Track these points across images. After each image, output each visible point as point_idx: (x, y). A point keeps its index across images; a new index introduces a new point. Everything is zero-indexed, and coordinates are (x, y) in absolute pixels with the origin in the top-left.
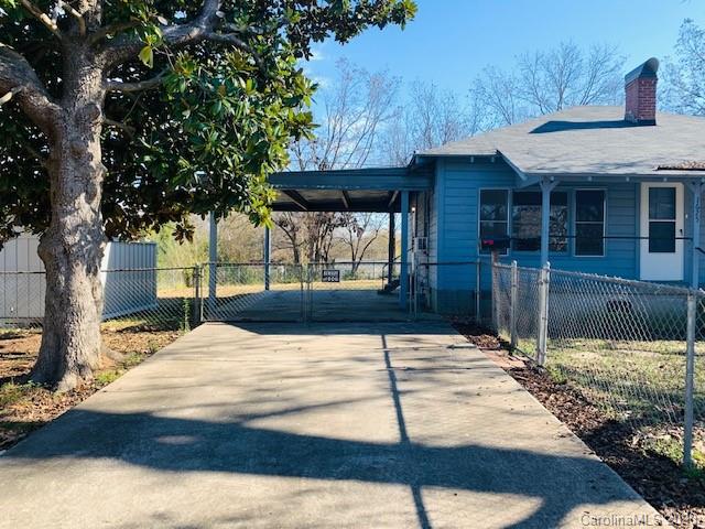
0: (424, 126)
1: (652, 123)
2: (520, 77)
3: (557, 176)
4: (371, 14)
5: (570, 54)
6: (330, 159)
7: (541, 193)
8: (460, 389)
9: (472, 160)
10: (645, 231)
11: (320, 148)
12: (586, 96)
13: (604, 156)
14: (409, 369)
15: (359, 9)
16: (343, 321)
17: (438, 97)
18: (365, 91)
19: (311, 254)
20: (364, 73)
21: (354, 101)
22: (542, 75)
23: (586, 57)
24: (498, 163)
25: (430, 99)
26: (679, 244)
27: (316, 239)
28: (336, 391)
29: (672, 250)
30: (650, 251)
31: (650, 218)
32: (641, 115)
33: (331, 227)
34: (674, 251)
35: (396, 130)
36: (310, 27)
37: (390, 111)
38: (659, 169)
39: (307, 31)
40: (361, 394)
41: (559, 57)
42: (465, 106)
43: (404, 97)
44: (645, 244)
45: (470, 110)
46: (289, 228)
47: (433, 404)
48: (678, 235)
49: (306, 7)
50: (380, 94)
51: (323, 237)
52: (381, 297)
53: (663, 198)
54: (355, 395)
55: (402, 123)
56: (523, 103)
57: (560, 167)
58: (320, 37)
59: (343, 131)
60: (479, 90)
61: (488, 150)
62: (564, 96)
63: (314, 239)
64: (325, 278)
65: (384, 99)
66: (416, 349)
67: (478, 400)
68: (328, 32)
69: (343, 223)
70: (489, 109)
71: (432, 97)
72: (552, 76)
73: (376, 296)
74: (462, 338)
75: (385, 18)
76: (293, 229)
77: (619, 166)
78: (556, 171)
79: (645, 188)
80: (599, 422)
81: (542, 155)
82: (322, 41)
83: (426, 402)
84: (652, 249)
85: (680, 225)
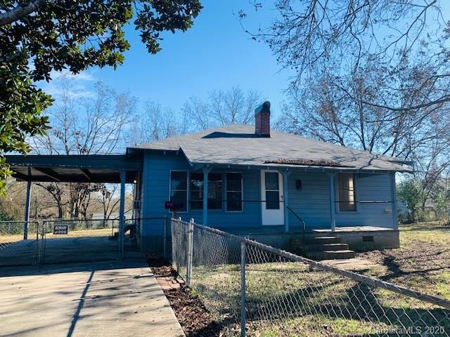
0: (153, 129)
1: (268, 136)
2: (211, 104)
3: (211, 165)
4: (94, 58)
5: (237, 93)
6: (89, 145)
7: (203, 174)
8: (125, 309)
9: (165, 153)
10: (264, 198)
11: (81, 139)
12: (247, 118)
13: (241, 154)
14: (98, 297)
15: (86, 54)
16: (70, 262)
17: (162, 112)
18: (114, 103)
19: (72, 211)
20: (113, 92)
21: (106, 109)
22: (222, 104)
23: (246, 96)
24: (179, 155)
25: (157, 113)
26: (281, 205)
27: (76, 200)
28: (29, 322)
29: (278, 207)
30: (267, 208)
31: (266, 189)
32: (263, 131)
33: (88, 191)
34: (279, 208)
35: (134, 130)
36: (52, 61)
37: (131, 118)
38: (266, 162)
39: (50, 63)
40: (47, 323)
41: (232, 95)
42: (179, 118)
43: (140, 109)
44: (264, 205)
45: (181, 121)
46: (55, 192)
47: (100, 323)
48: (281, 199)
49: (48, 48)
50: (125, 106)
51: (81, 199)
52: (110, 241)
53: (272, 178)
54: (42, 324)
55: (139, 125)
56: (212, 120)
57: (212, 160)
58: (58, 68)
59: (98, 127)
60: (187, 109)
61: (175, 148)
62: (235, 117)
63: (74, 200)
64: (56, 232)
65: (127, 109)
66: (111, 281)
67: (134, 317)
68: (65, 65)
69: (96, 189)
70: (193, 121)
71: (158, 111)
72: (228, 105)
73: (107, 241)
74: (149, 269)
75: (104, 61)
76: (58, 193)
77: (245, 160)
78: (210, 162)
79: (263, 173)
80: (205, 324)
81: (205, 151)
82: (61, 70)
83: (95, 323)
84: (268, 207)
85: (281, 194)
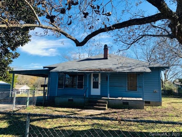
10: (92, 84)
31: (93, 80)
34: (98, 88)
48: (99, 85)
84: (93, 88)
85: (99, 82)
